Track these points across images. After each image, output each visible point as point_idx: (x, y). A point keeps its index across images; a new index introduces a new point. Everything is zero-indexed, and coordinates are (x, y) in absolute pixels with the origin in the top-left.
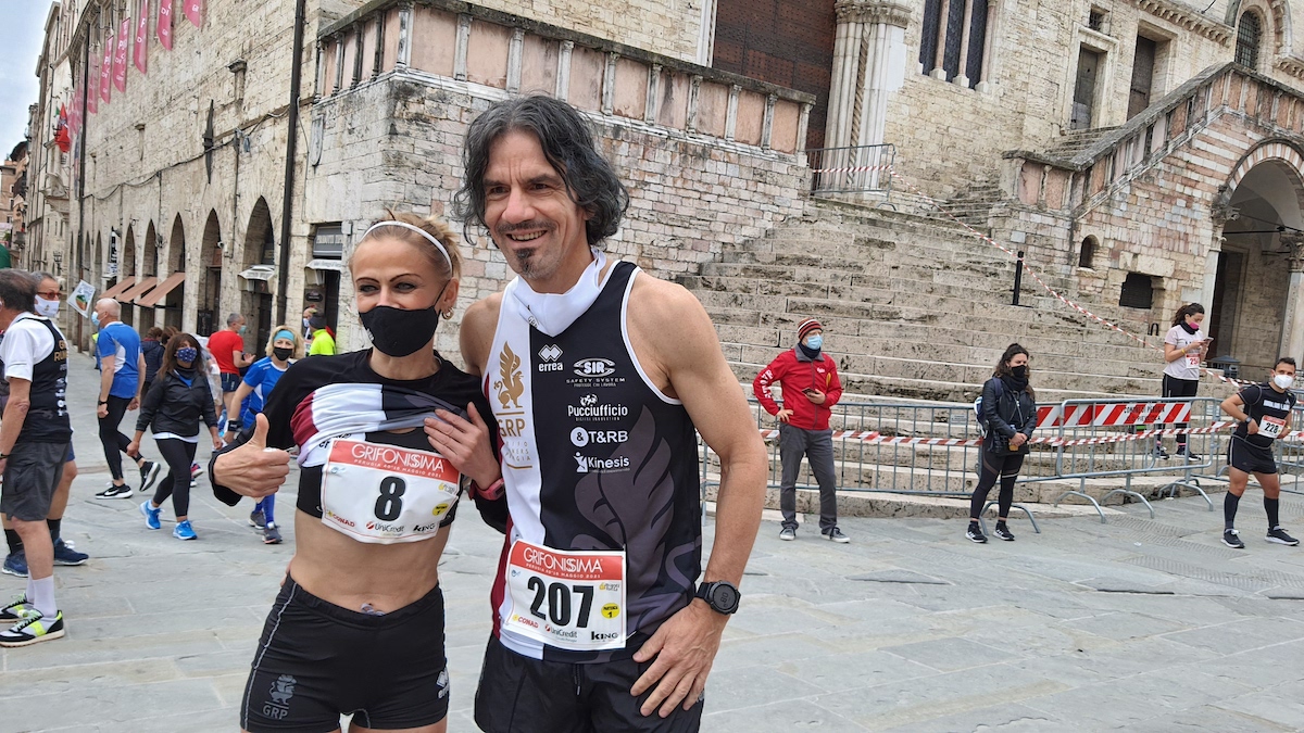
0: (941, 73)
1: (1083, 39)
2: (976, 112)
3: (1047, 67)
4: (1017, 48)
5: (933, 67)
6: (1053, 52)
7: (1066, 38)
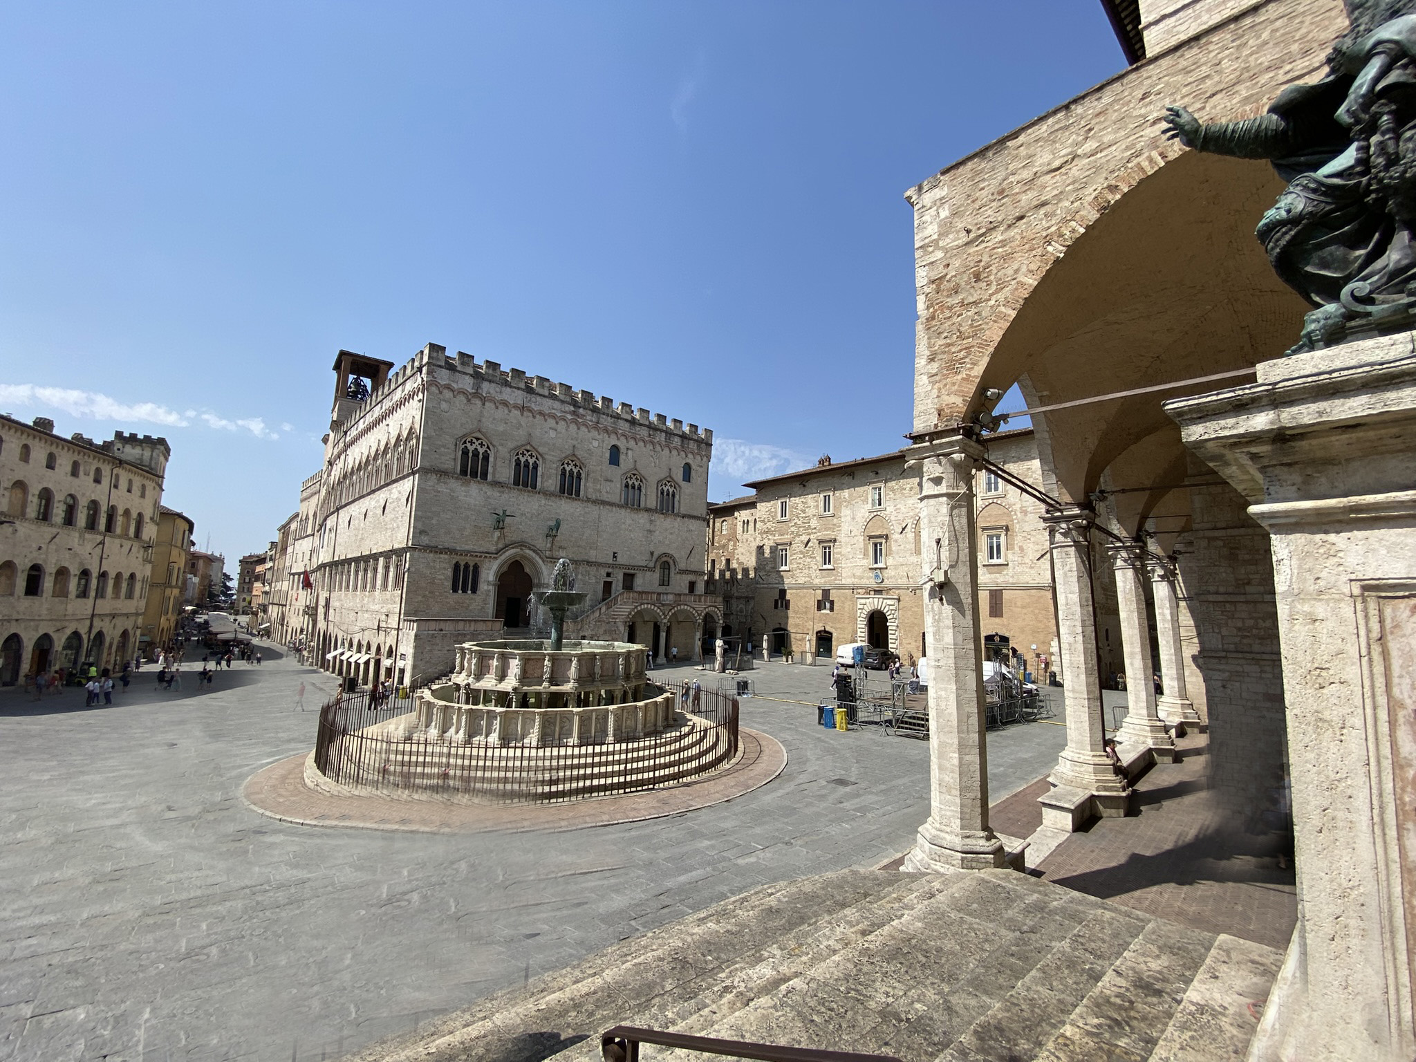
1: (605, 580)
3: (593, 588)
6: (595, 584)
7: (599, 581)
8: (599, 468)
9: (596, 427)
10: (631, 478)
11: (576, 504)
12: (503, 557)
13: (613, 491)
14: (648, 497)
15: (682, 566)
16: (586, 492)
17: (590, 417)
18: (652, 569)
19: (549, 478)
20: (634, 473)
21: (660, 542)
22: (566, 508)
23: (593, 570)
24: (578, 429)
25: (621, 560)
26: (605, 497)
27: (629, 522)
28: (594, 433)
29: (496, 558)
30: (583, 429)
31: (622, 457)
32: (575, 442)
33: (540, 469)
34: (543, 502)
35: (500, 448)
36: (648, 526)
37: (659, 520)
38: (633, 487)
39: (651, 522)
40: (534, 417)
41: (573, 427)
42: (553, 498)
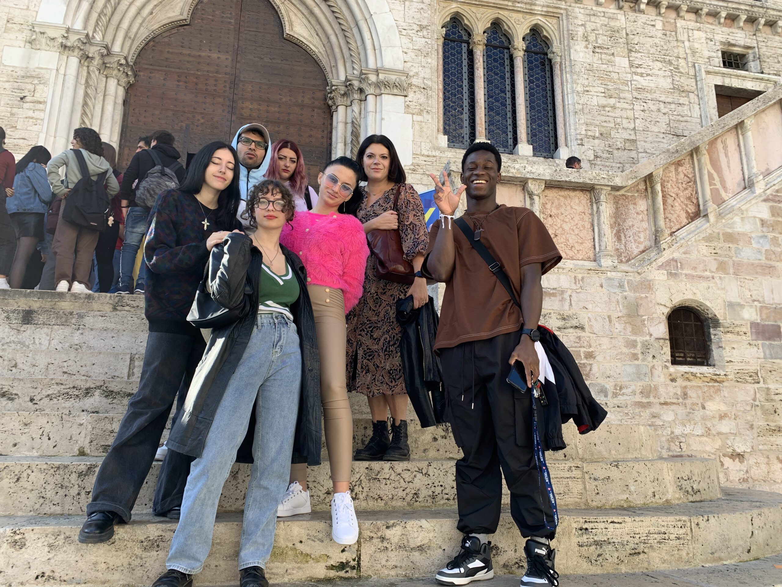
1: (717, 81)
3: (665, 119)
4: (603, 101)
6: (670, 100)
7: (688, 83)
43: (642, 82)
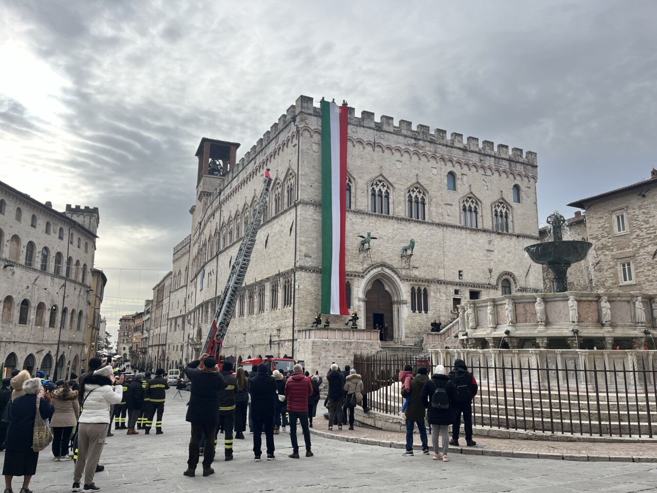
0: (417, 312)
1: (454, 297)
2: (427, 318)
3: (445, 305)
4: (436, 303)
5: (415, 310)
6: (446, 301)
7: (449, 298)
8: (439, 194)
9: (434, 157)
10: (467, 201)
11: (423, 227)
12: (368, 277)
13: (454, 215)
14: (484, 217)
15: (521, 283)
16: (430, 216)
17: (429, 148)
18: (495, 288)
19: (399, 205)
20: (471, 197)
21: (499, 261)
22: (415, 231)
23: (443, 288)
24: (420, 159)
25: (467, 278)
26: (447, 220)
27: (469, 242)
28: (433, 162)
29: (363, 277)
30: (424, 159)
31: (458, 182)
32: (417, 172)
33: (391, 197)
34: (396, 226)
35: (358, 180)
36: (487, 247)
37: (496, 239)
38: (470, 210)
39: (490, 242)
40: (383, 152)
41: (415, 158)
42: (403, 222)
43: (441, 298)
